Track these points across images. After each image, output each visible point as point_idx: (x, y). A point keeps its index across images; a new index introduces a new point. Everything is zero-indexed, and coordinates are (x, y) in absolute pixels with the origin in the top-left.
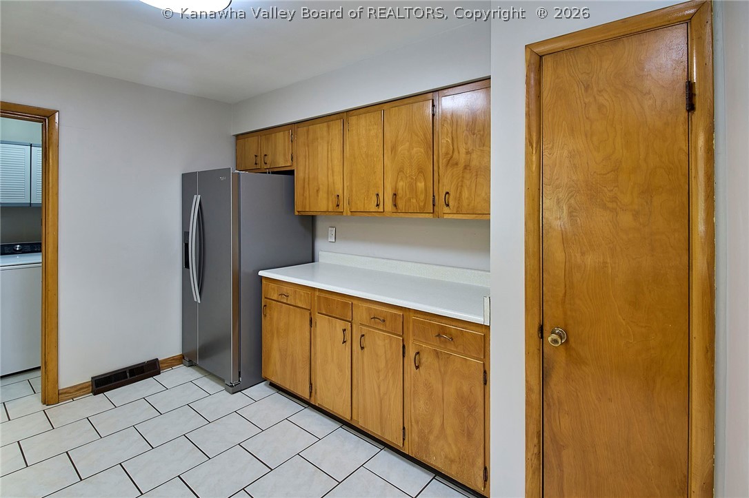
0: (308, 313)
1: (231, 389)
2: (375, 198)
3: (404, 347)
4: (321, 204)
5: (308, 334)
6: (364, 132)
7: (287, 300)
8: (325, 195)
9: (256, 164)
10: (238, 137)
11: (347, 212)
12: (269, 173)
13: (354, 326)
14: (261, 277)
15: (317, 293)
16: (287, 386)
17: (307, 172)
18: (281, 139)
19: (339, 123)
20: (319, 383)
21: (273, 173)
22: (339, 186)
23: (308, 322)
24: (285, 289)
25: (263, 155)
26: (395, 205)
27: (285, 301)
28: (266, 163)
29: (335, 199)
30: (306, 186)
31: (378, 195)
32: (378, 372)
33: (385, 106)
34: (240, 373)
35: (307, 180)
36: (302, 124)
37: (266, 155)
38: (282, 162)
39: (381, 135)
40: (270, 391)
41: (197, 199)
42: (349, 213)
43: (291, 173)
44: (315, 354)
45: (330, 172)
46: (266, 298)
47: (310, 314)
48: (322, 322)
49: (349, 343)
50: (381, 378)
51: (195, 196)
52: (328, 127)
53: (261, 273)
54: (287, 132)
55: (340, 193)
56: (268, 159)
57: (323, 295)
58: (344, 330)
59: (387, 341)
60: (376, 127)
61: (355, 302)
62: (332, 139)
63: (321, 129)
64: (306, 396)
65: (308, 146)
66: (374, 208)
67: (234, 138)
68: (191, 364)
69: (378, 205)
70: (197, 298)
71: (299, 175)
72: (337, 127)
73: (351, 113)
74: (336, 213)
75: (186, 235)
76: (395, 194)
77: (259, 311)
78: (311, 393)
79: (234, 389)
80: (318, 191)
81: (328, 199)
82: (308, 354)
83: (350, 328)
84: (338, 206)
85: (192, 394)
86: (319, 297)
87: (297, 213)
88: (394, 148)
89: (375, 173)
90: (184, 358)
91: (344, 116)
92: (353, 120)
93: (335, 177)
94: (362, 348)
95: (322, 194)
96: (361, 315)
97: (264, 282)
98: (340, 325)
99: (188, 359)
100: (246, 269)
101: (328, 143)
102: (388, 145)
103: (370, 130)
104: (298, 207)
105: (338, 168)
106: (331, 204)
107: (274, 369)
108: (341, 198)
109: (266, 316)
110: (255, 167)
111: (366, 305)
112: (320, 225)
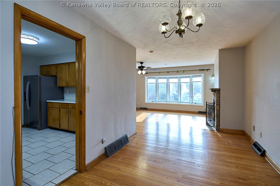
0: (59, 109)
1: (39, 129)
4: (64, 84)
5: (59, 113)
9: (46, 74)
10: (41, 66)
11: (70, 86)
12: (50, 76)
13: (69, 109)
15: (61, 104)
17: (60, 76)
18: (53, 68)
20: (61, 124)
21: (51, 76)
22: (68, 80)
23: (59, 111)
24: (53, 104)
27: (53, 107)
28: (49, 74)
30: (60, 79)
34: (41, 125)
36: (59, 64)
37: (49, 72)
38: (54, 74)
43: (56, 76)
46: (48, 107)
48: (62, 110)
51: (28, 82)
53: (47, 101)
54: (55, 66)
55: (68, 81)
61: (69, 104)
63: (64, 66)
65: (60, 70)
68: (27, 127)
70: (28, 108)
71: (58, 77)
72: (67, 66)
74: (67, 86)
75: (25, 92)
77: (47, 110)
78: (60, 126)
80: (63, 81)
81: (65, 83)
84: (67, 84)
87: (58, 86)
90: (24, 125)
91: (69, 64)
93: (67, 78)
96: (70, 107)
97: (48, 103)
98: (66, 110)
99: (26, 125)
100: (43, 100)
101: (65, 69)
104: (58, 85)
105: (67, 76)
106: (66, 84)
107: (51, 124)
108: (68, 82)
109: (48, 111)
110: (46, 75)
111: (71, 105)
112: (65, 90)
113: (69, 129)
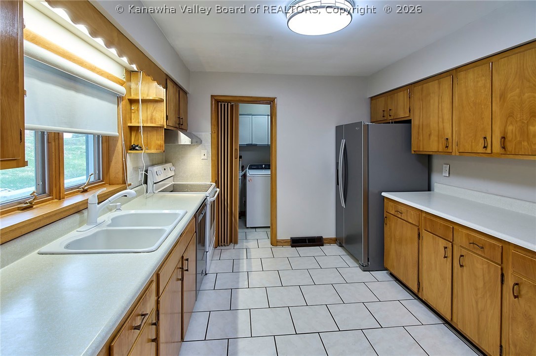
0: (416, 228)
1: (362, 267)
2: (482, 141)
4: (432, 146)
6: (472, 84)
7: (401, 216)
8: (436, 138)
9: (384, 116)
10: (372, 98)
11: (455, 152)
12: (392, 123)
13: (455, 247)
14: (384, 197)
15: (424, 215)
16: (401, 278)
17: (421, 120)
18: (402, 97)
19: (449, 79)
20: (425, 284)
21: (396, 122)
22: (448, 131)
23: (416, 236)
24: (400, 208)
25: (388, 110)
26: (504, 148)
27: (400, 216)
28: (390, 116)
29: (444, 142)
30: (421, 131)
31: (485, 138)
32: (477, 289)
33: (494, 59)
34: (368, 259)
35: (421, 127)
36: (419, 83)
37: (390, 110)
38: (402, 114)
39: (489, 85)
40: (389, 278)
41: (343, 141)
42: (458, 154)
43: (409, 122)
44: (422, 261)
45: (441, 120)
46: (387, 212)
47: (419, 229)
48: (427, 237)
49: (450, 259)
50: (479, 296)
52: (439, 83)
53: (383, 194)
54: (406, 91)
55: (449, 137)
56: (392, 113)
57: (428, 217)
58: (445, 248)
59: (485, 266)
60: (484, 78)
61: (455, 227)
62: (442, 93)
63: (434, 85)
64: (415, 290)
65: (422, 100)
66: (481, 150)
67: (370, 99)
68: (341, 246)
69: (485, 147)
70: (343, 205)
71: (415, 122)
72: (446, 83)
73: (459, 69)
74: (446, 152)
75: (337, 164)
76: (504, 138)
77: (382, 221)
78: (419, 288)
79: (365, 268)
80: (430, 135)
81: (439, 142)
82: (417, 259)
83: (450, 247)
84: (447, 147)
85: (339, 263)
86: (425, 218)
87: (413, 152)
88: (503, 96)
89: (482, 119)
90: (337, 240)
91: (453, 73)
92: (462, 75)
93: (445, 124)
94: (461, 266)
95: (434, 138)
96: (460, 239)
97: (385, 200)
98: (442, 243)
100: (373, 189)
101: (439, 96)
102: (496, 94)
103: (478, 82)
104: (414, 148)
105: (447, 116)
106: (441, 145)
108: (450, 140)
109: (386, 224)
110: (383, 119)
111: (465, 231)
112: (436, 162)
113: (454, 320)
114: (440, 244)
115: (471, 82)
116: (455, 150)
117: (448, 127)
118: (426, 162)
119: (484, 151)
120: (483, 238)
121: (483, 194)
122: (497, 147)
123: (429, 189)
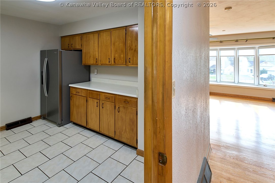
0: (86, 98)
1: (59, 125)
2: (108, 60)
3: (115, 106)
4: (91, 62)
5: (86, 105)
6: (105, 38)
7: (79, 94)
8: (93, 58)
9: (68, 47)
10: (62, 37)
11: (100, 64)
12: (73, 50)
13: (100, 101)
14: (70, 87)
15: (89, 91)
16: (79, 123)
17: (86, 50)
18: (78, 39)
19: (97, 34)
20: (89, 121)
21: (75, 50)
22: (97, 55)
23: (86, 101)
24: (78, 90)
25: (71, 44)
26: (115, 62)
28: (72, 47)
29: (96, 60)
30: (86, 55)
31: (109, 59)
32: (108, 115)
33: (112, 30)
34: (62, 120)
35: (86, 53)
36: (85, 34)
37: (72, 44)
38: (78, 47)
39: (110, 39)
40: (73, 125)
41: (46, 60)
42: (100, 65)
43: (81, 51)
44: (88, 111)
45: (94, 51)
46: (71, 94)
47: (87, 98)
48: (90, 100)
49: (99, 107)
50: (108, 117)
51: (45, 59)
52: (94, 36)
53: (70, 85)
54: (79, 36)
55: (98, 58)
56: (73, 46)
57: (90, 92)
58: (97, 103)
59: (110, 105)
60: (109, 36)
61: (101, 93)
62: (95, 40)
63: (91, 36)
64: (85, 125)
65: (87, 42)
66: (108, 63)
67: (61, 37)
68: (44, 118)
69: (109, 62)
70: (46, 95)
71: (84, 51)
72: (96, 36)
73: (101, 31)
74: (96, 64)
75: (42, 73)
76: (114, 59)
77: (69, 98)
78: (87, 124)
79: (60, 125)
80: (90, 57)
81: (93, 60)
82: (86, 111)
83: (99, 102)
84: (97, 62)
85: (44, 128)
86: (89, 92)
87: (83, 65)
88: (114, 44)
89: (108, 51)
90: (41, 116)
91: (99, 32)
92: (102, 34)
93: (96, 53)
94: (103, 108)
95: (92, 58)
96: (102, 97)
97: (71, 88)
98: (96, 101)
99: (43, 117)
100: (64, 84)
101: (94, 41)
102: (112, 43)
103: (107, 37)
104: (83, 63)
105: (97, 49)
106: (94, 62)
107: (75, 118)
108: (98, 59)
109: (71, 100)
111: (104, 94)
112: (92, 69)
113: (100, 130)
114: (95, 101)
115: (105, 37)
116: (99, 63)
117: (97, 53)
118: (88, 68)
119: (109, 63)
120: (109, 95)
121: (108, 80)
122: (113, 62)
123: (89, 80)
